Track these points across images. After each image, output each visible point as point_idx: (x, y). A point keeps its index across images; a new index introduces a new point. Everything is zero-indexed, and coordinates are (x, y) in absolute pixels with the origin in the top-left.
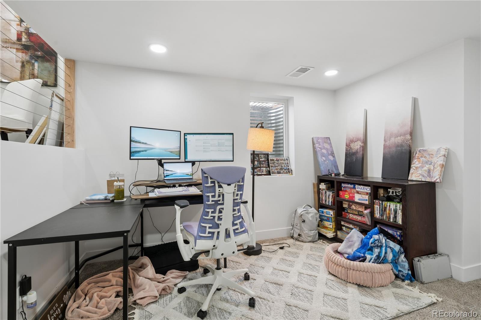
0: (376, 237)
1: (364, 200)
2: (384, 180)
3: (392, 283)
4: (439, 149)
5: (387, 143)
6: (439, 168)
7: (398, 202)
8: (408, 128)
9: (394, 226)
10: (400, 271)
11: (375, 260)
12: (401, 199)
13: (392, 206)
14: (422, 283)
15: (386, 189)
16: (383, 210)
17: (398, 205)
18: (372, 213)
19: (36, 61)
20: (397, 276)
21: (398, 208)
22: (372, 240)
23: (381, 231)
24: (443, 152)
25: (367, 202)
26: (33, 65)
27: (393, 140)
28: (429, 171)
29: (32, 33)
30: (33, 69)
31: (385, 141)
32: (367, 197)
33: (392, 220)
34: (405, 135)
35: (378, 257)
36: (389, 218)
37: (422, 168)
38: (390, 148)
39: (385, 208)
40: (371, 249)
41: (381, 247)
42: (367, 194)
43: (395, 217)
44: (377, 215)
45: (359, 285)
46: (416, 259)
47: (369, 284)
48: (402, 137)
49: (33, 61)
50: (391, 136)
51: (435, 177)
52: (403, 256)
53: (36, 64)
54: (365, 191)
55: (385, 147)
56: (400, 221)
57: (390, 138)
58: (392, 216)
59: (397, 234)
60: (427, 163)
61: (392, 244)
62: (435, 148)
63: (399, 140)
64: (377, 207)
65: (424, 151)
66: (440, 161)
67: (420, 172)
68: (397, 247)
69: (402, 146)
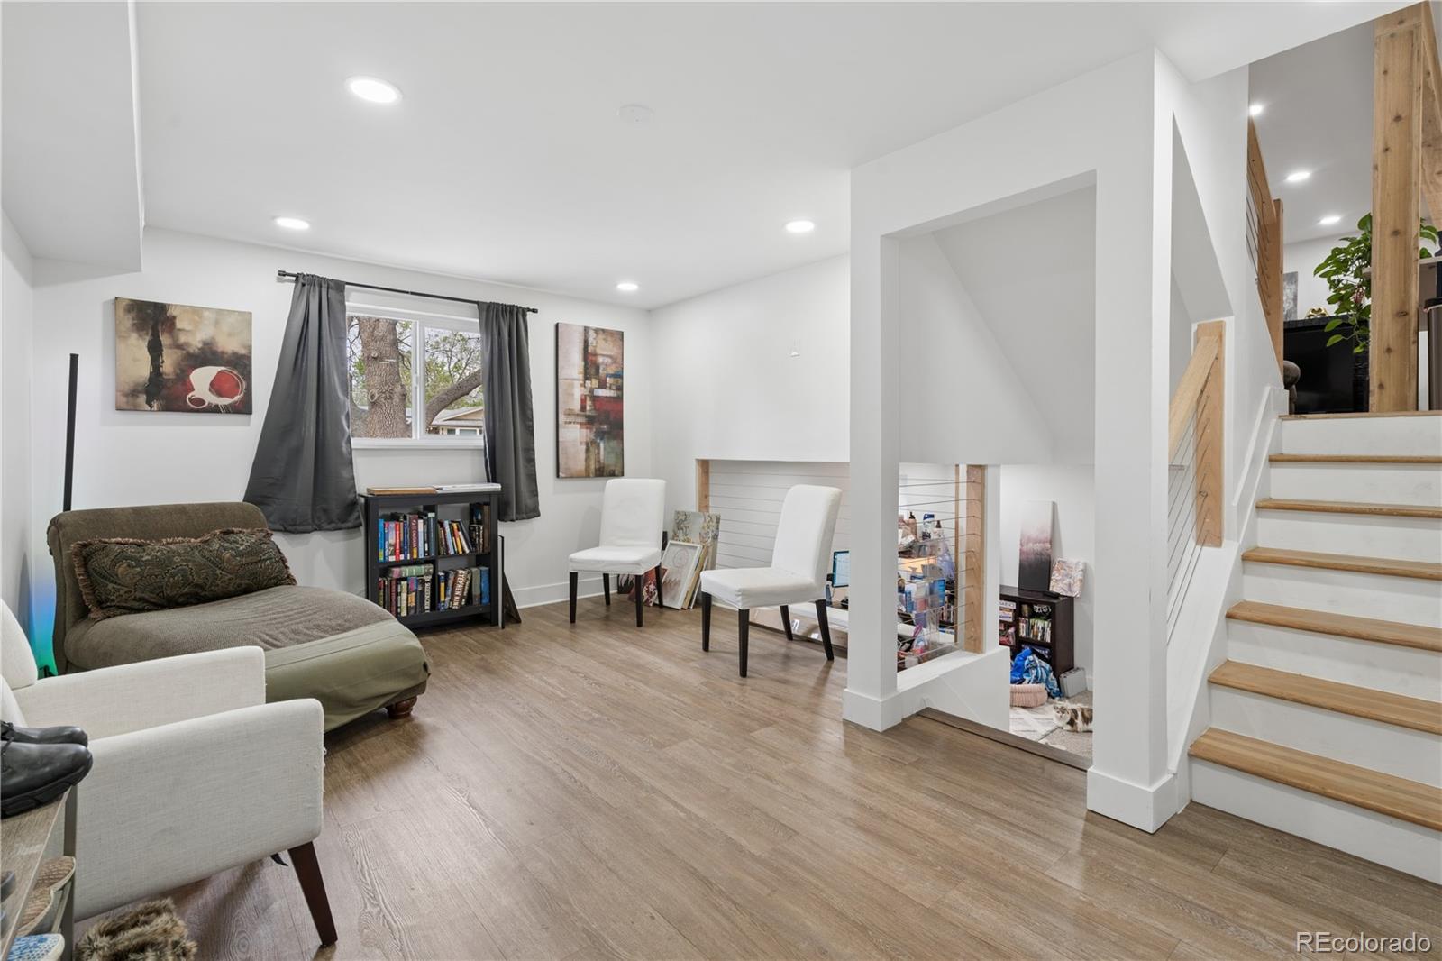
0: (1031, 658)
1: (1007, 617)
2: (1022, 592)
3: (1048, 702)
4: (1078, 562)
5: (1025, 548)
6: (1078, 583)
7: (1046, 620)
8: (1047, 534)
9: (1043, 645)
10: (1051, 689)
11: (1034, 680)
12: (1049, 616)
13: (1039, 623)
14: (1068, 698)
15: (1030, 605)
16: (1030, 627)
17: (1046, 623)
18: (1017, 631)
19: (601, 439)
20: (1049, 695)
21: (1046, 626)
22: (1027, 661)
23: (1034, 652)
24: (1081, 567)
25: (1011, 620)
26: (598, 447)
27: (1031, 545)
28: (1070, 585)
29: (598, 397)
30: (599, 453)
31: (1021, 545)
32: (1011, 614)
33: (1039, 639)
34: (1044, 542)
35: (1036, 677)
36: (1037, 636)
37: (1064, 580)
38: (1027, 554)
39: (1033, 626)
40: (1027, 671)
41: (1036, 667)
42: (1011, 610)
43: (1043, 635)
44: (1023, 634)
45: (1024, 707)
46: (1062, 675)
47: (1033, 704)
48: (1041, 544)
49: (598, 441)
50: (1029, 540)
51: (1076, 592)
52: (1052, 674)
53: (602, 445)
54: (1008, 607)
55: (1022, 552)
56: (1048, 639)
57: (1027, 543)
58: (1040, 635)
59: (1045, 652)
60: (1067, 576)
61: (1044, 664)
62: (1075, 561)
63: (1038, 547)
64: (1023, 626)
65: (1064, 562)
66: (1079, 576)
67: (1061, 585)
68: (1048, 666)
69: (1041, 554)
